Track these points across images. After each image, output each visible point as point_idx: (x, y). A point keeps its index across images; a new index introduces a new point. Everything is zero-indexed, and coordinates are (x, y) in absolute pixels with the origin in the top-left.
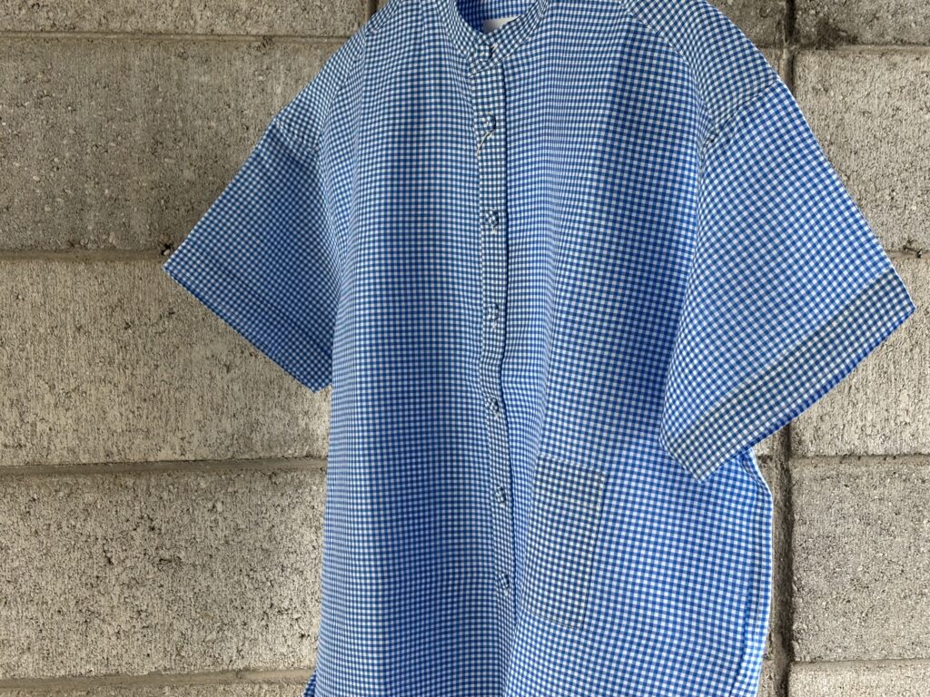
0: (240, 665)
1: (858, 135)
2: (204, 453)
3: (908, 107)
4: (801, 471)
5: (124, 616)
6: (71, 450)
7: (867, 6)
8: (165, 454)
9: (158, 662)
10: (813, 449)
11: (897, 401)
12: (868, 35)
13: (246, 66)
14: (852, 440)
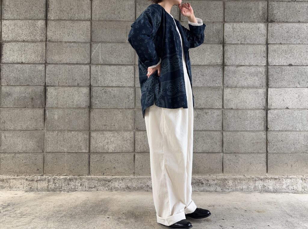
0: (210, 86)
1: (275, 32)
2: (206, 64)
3: (280, 29)
4: (269, 67)
5: (198, 81)
6: (193, 64)
7: (276, 18)
8: (203, 64)
9: (201, 86)
10: (270, 65)
11: (279, 60)
12: (276, 21)
13: (211, 25)
14: (275, 64)
